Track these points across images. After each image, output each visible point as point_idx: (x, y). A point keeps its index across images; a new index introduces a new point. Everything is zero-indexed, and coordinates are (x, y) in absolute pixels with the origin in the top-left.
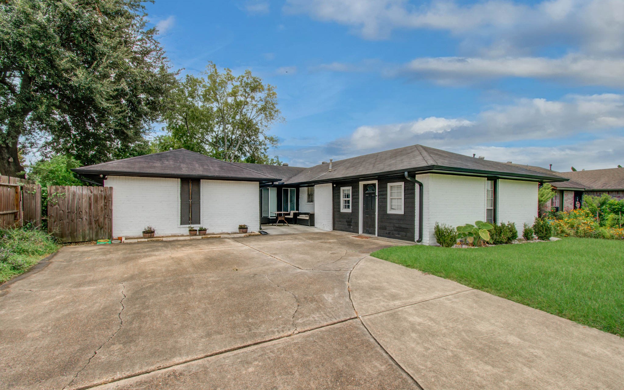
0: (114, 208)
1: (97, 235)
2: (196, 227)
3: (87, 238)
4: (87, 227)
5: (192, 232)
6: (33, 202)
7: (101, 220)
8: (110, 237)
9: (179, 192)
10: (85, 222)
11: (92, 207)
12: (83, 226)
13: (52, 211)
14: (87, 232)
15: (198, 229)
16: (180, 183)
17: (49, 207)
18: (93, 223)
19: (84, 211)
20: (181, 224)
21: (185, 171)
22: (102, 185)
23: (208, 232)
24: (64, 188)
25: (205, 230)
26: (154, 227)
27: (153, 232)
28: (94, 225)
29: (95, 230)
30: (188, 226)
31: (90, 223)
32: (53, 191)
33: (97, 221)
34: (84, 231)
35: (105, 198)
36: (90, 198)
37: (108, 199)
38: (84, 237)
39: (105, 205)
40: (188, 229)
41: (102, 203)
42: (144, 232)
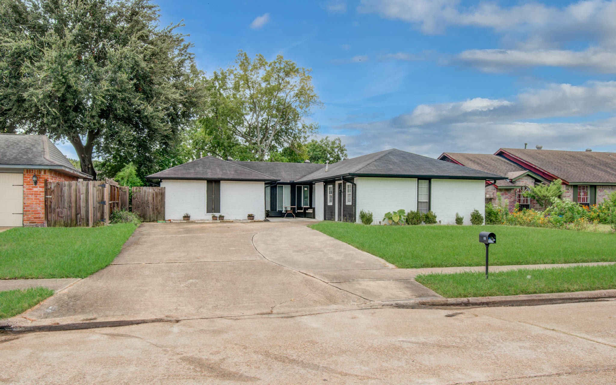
0: (166, 201)
1: (157, 218)
2: (217, 215)
3: (152, 219)
4: (151, 213)
5: (214, 218)
6: (125, 196)
7: (159, 208)
8: (164, 219)
9: (206, 190)
10: (151, 209)
11: (155, 200)
12: (150, 212)
13: (134, 202)
14: (152, 215)
15: (218, 216)
16: (206, 184)
17: (133, 200)
18: (155, 210)
19: (150, 203)
20: (207, 212)
21: (210, 176)
22: (159, 186)
23: (225, 218)
24: (140, 188)
25: (223, 217)
26: (190, 213)
27: (189, 217)
28: (155, 212)
29: (156, 214)
30: (211, 214)
31: (153, 210)
32: (134, 190)
33: (157, 209)
34: (150, 215)
35: (161, 194)
36: (153, 194)
37: (162, 194)
38: (150, 219)
39: (162, 199)
40: (211, 216)
41: (159, 198)
42: (184, 217)
